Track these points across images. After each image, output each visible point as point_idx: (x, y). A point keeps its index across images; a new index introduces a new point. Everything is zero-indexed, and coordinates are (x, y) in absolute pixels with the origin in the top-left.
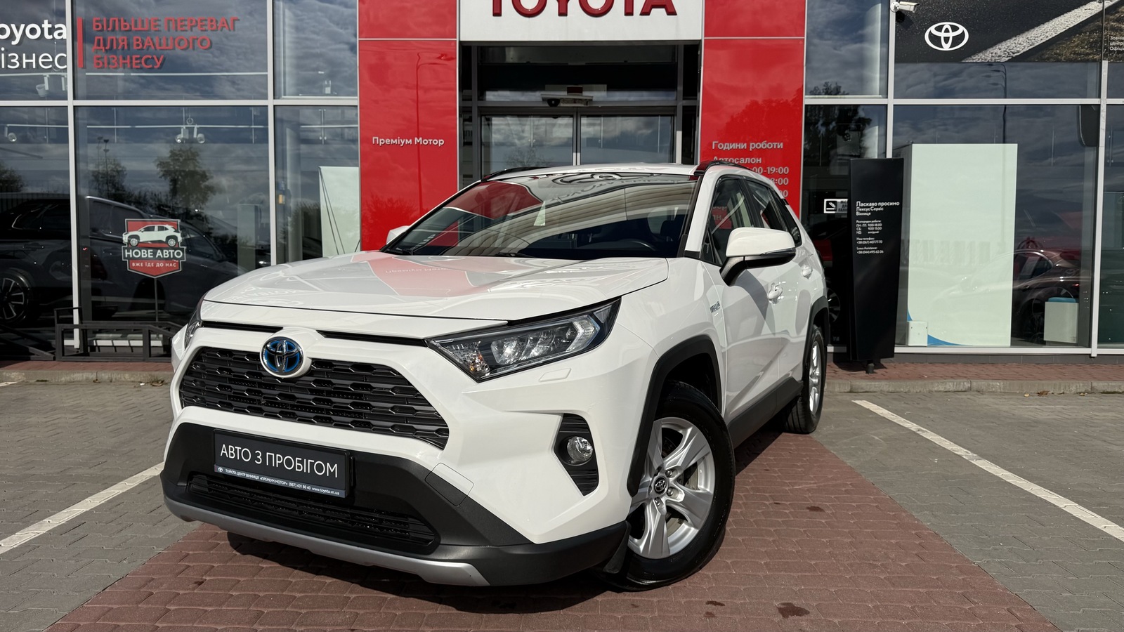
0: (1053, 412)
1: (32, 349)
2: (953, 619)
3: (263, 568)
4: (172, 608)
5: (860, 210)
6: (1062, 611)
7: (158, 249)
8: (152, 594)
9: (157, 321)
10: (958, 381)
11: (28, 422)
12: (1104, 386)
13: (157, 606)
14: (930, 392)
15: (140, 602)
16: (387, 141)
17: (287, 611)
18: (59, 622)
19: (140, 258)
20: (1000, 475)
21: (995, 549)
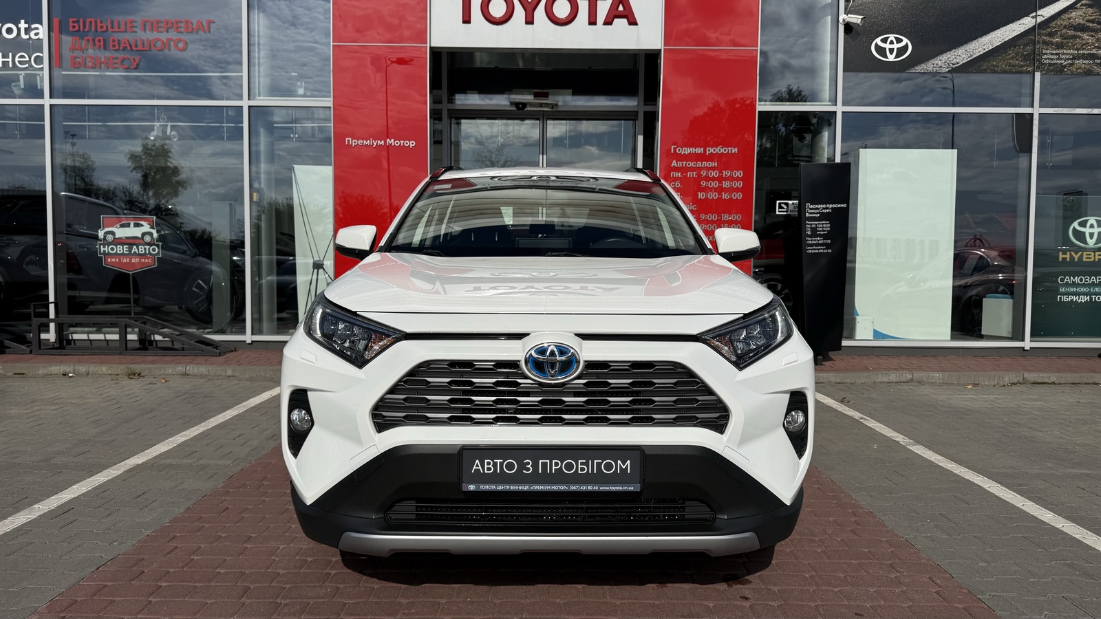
0: (986, 401)
1: (7, 343)
2: (880, 587)
3: (247, 548)
4: (164, 584)
5: (810, 211)
6: (977, 579)
7: (133, 244)
8: (143, 572)
9: (133, 315)
10: (901, 372)
11: (10, 414)
12: (1034, 377)
13: (150, 583)
14: (875, 383)
15: (133, 580)
16: (360, 142)
17: (272, 586)
18: (57, 598)
19: (116, 254)
20: (932, 459)
21: (922, 525)
